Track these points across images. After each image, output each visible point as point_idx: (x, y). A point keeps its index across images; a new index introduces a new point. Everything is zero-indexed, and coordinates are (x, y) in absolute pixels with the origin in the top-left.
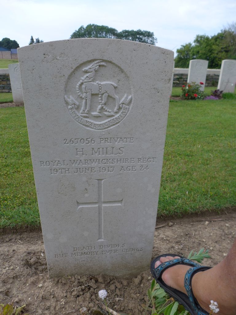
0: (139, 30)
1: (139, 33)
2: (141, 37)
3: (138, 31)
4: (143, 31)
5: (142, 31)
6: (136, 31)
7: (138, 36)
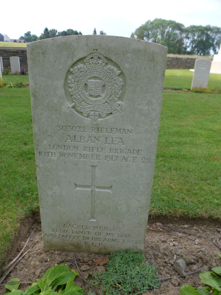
0: (208, 25)
1: (208, 29)
2: (209, 33)
3: (206, 26)
4: (213, 26)
5: (211, 26)
6: (204, 27)
7: (206, 32)
